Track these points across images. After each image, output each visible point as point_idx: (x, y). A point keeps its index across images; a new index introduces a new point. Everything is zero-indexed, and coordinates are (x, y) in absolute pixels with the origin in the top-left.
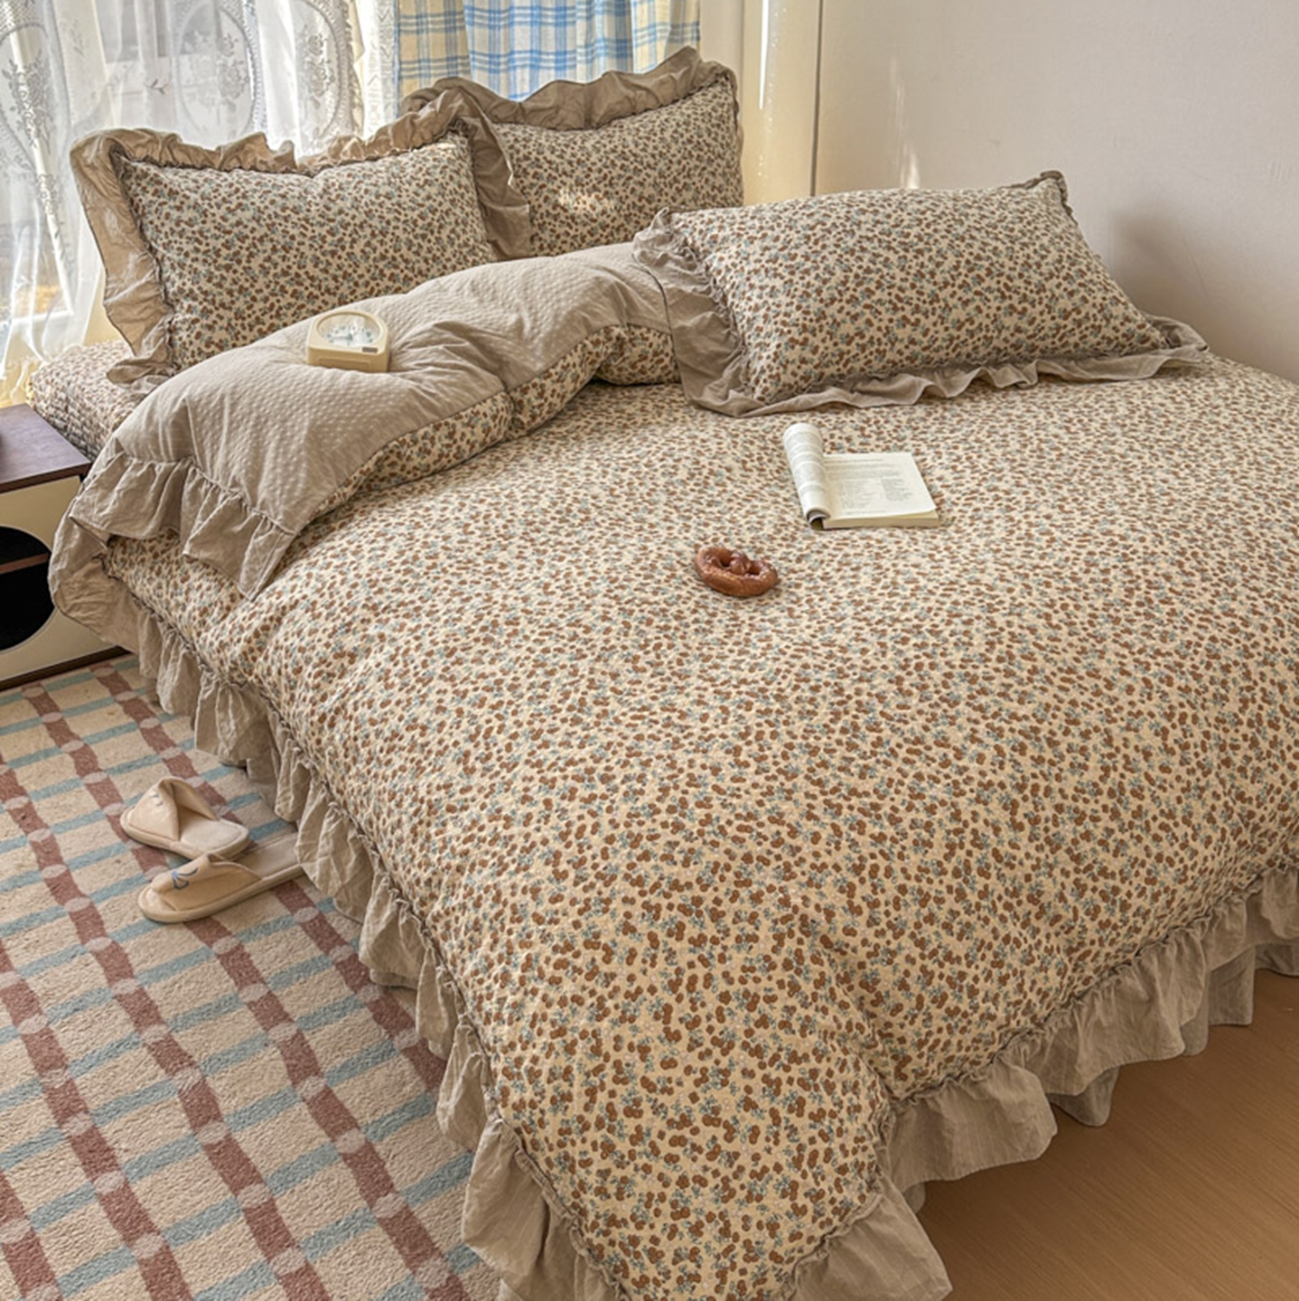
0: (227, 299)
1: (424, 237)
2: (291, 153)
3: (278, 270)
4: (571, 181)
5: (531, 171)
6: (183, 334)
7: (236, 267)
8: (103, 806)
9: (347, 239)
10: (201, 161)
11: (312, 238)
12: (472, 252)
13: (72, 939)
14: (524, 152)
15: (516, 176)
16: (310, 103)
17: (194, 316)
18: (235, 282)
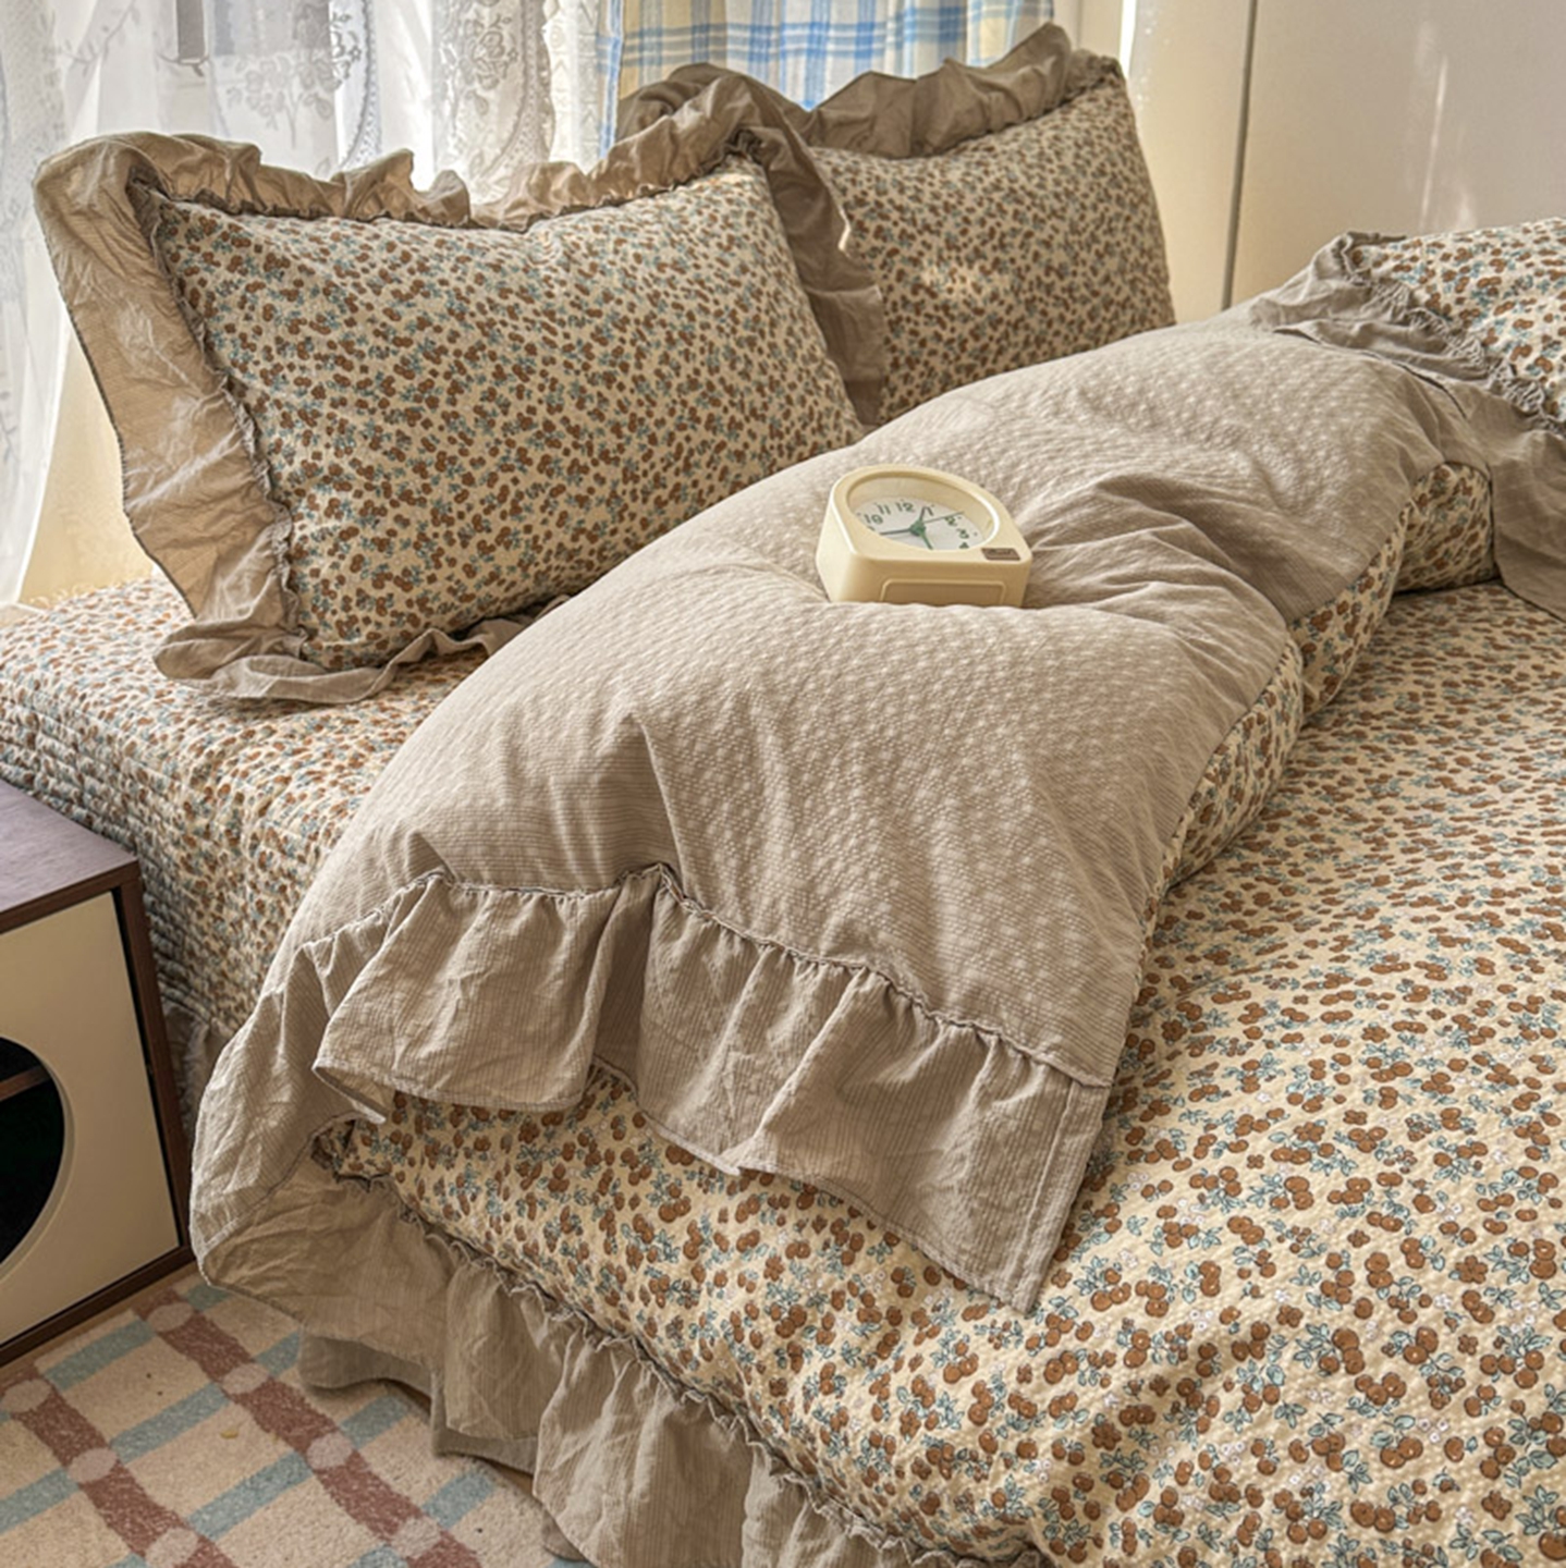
0: (414, 482)
2: (462, 196)
3: (512, 417)
4: (938, 242)
7: (427, 413)
9: (629, 349)
10: (310, 201)
11: (567, 349)
17: (345, 523)
18: (428, 446)
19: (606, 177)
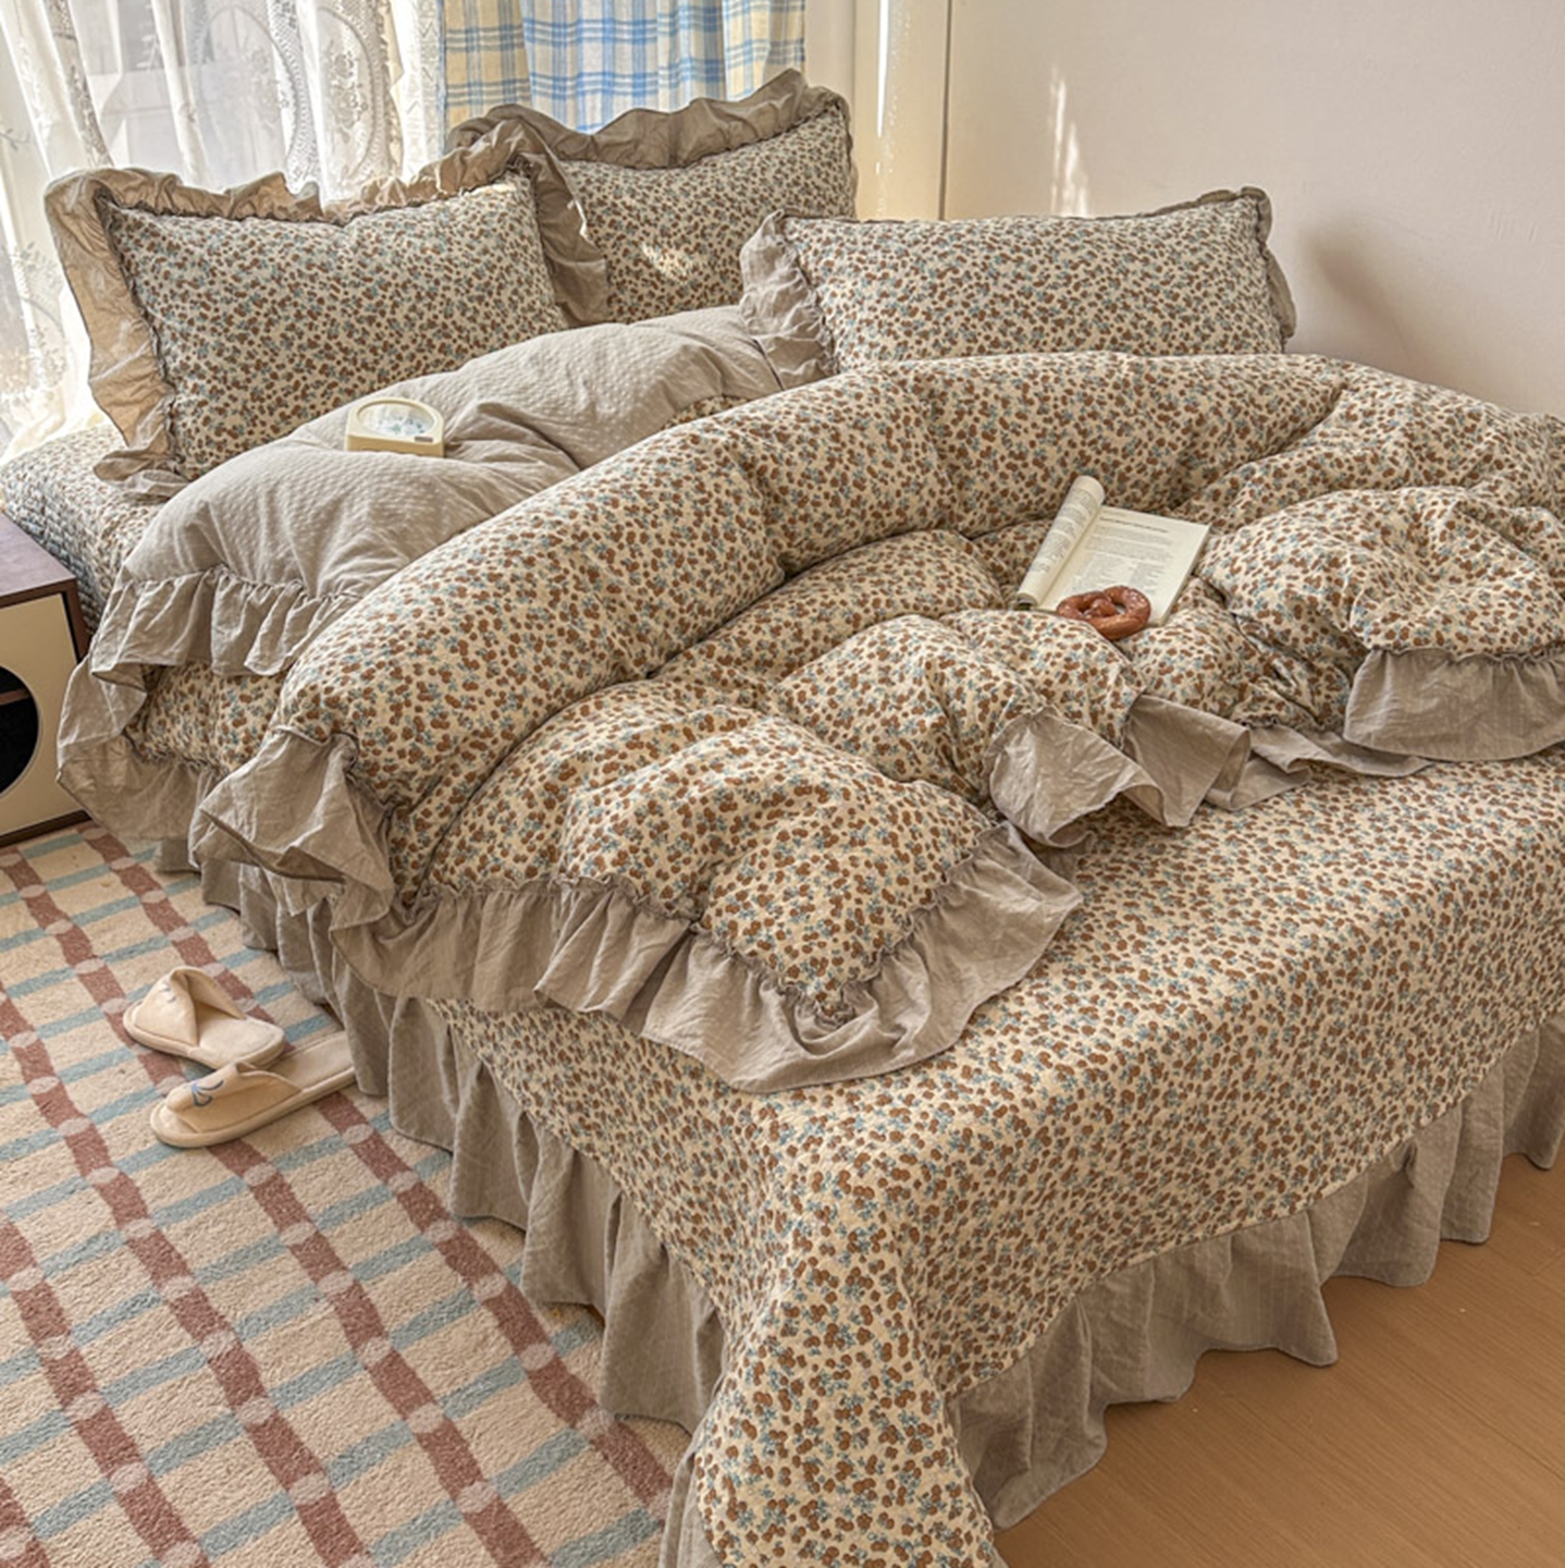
0: (241, 376)
1: (480, 299)
2: (316, 197)
3: (304, 340)
4: (654, 232)
5: (607, 219)
6: (188, 420)
7: (251, 337)
8: (100, 1002)
9: (388, 302)
10: (207, 207)
11: (345, 301)
12: (539, 317)
13: (70, 1170)
14: (597, 195)
15: (589, 225)
16: (338, 136)
17: (201, 398)
18: (251, 355)
19: (418, 186)
